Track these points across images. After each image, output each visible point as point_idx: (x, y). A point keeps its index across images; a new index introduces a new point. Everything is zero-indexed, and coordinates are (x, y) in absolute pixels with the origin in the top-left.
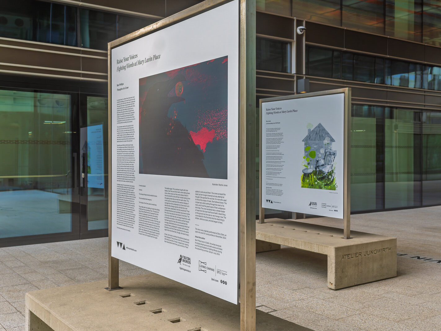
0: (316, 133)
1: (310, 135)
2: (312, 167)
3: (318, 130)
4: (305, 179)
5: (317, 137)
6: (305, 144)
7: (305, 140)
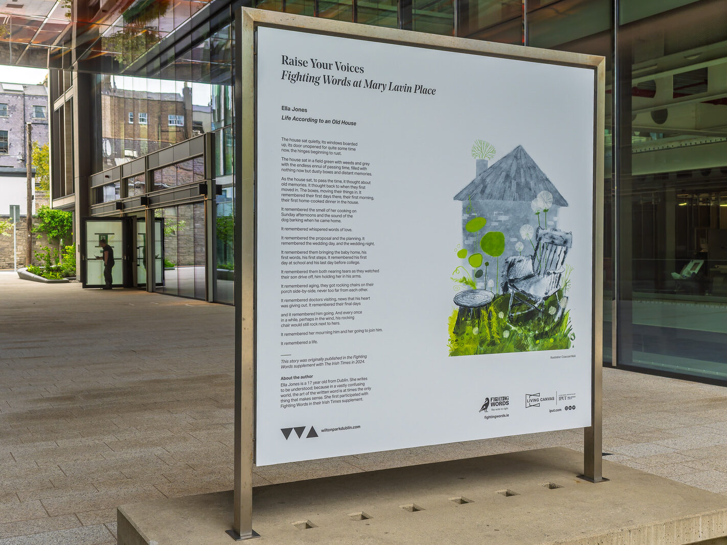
0: (507, 176)
1: (483, 181)
2: (491, 283)
3: (514, 168)
4: (466, 325)
5: (510, 187)
6: (466, 210)
7: (467, 195)
